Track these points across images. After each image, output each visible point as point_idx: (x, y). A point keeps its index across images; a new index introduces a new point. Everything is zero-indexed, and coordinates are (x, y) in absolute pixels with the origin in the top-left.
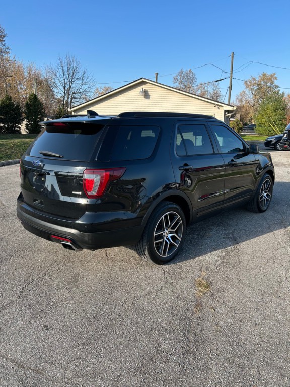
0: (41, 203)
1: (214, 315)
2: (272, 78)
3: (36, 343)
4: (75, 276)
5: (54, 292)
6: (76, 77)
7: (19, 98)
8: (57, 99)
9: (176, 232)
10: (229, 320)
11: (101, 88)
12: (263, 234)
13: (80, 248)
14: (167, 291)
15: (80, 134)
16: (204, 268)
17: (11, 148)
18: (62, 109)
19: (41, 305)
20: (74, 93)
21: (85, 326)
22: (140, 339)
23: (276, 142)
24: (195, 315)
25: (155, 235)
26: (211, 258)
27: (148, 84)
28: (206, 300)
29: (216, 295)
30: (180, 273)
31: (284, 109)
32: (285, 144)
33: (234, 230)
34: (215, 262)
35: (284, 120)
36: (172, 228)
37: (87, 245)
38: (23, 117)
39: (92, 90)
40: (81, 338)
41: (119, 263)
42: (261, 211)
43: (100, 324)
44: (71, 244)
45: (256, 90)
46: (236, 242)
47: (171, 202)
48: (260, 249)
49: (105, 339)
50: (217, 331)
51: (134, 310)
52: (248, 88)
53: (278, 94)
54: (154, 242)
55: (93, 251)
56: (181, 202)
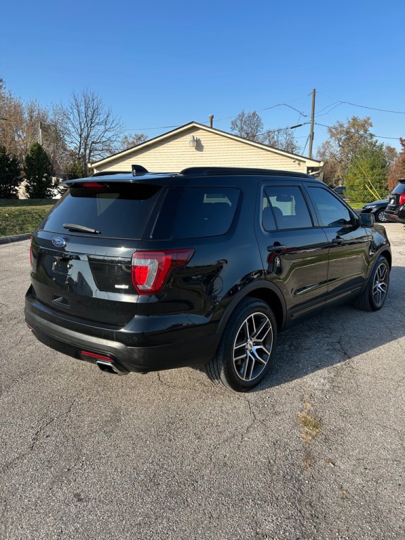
0: (64, 301)
1: (333, 472)
2: (365, 125)
3: (65, 524)
4: (116, 411)
5: (86, 439)
6: (97, 121)
7: (16, 149)
8: (69, 151)
9: (264, 343)
10: (358, 480)
11: (131, 136)
12: (383, 344)
13: (125, 370)
14: (257, 434)
15: (118, 198)
16: (307, 397)
17: (6, 219)
18: (77, 165)
19: (67, 460)
20: (93, 143)
21: (139, 495)
22: (226, 515)
23: (377, 211)
24: (306, 472)
25: (235, 348)
26: (316, 380)
27: (201, 131)
28: (317, 448)
29: (332, 438)
30: (273, 406)
31: (383, 167)
32: (393, 213)
33: (341, 337)
34: (321, 387)
35: (383, 181)
36: (258, 338)
37: (136, 366)
38: (21, 176)
39: (118, 139)
40: (134, 514)
41: (181, 391)
42: (374, 309)
43: (162, 490)
44: (112, 363)
45: (345, 140)
46: (347, 356)
47: (257, 299)
48: (385, 367)
49: (172, 516)
50: (342, 498)
51: (212, 466)
52: (334, 138)
53: (375, 146)
54: (234, 359)
55: (144, 373)
56: (271, 298)
